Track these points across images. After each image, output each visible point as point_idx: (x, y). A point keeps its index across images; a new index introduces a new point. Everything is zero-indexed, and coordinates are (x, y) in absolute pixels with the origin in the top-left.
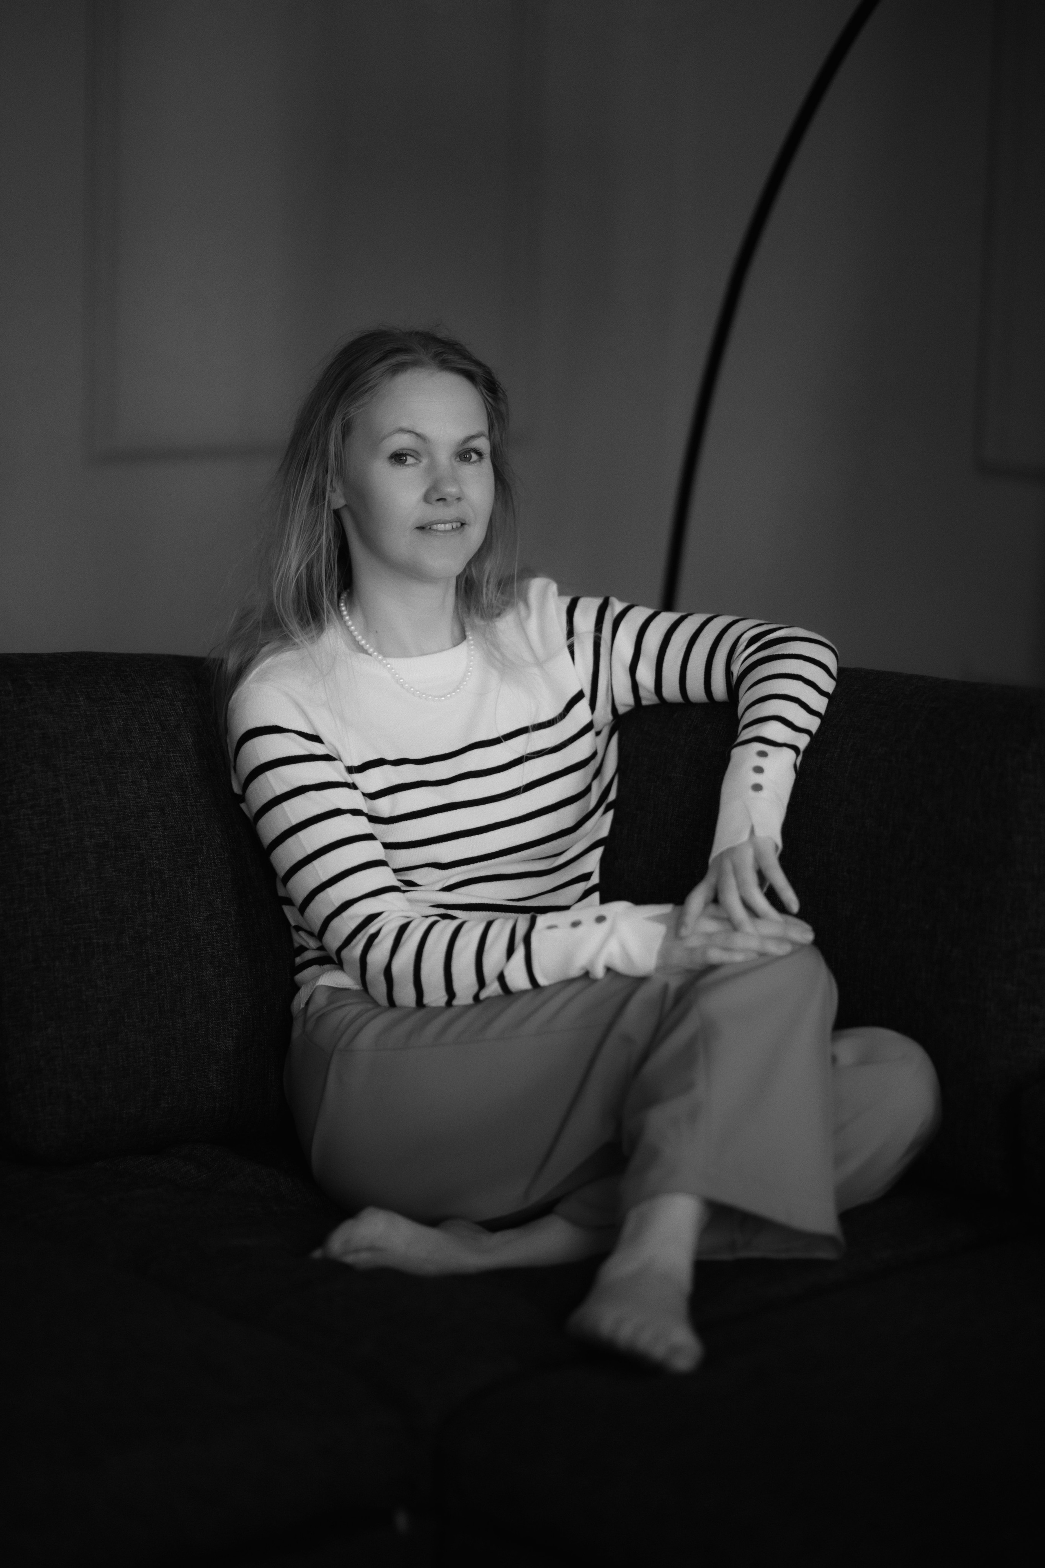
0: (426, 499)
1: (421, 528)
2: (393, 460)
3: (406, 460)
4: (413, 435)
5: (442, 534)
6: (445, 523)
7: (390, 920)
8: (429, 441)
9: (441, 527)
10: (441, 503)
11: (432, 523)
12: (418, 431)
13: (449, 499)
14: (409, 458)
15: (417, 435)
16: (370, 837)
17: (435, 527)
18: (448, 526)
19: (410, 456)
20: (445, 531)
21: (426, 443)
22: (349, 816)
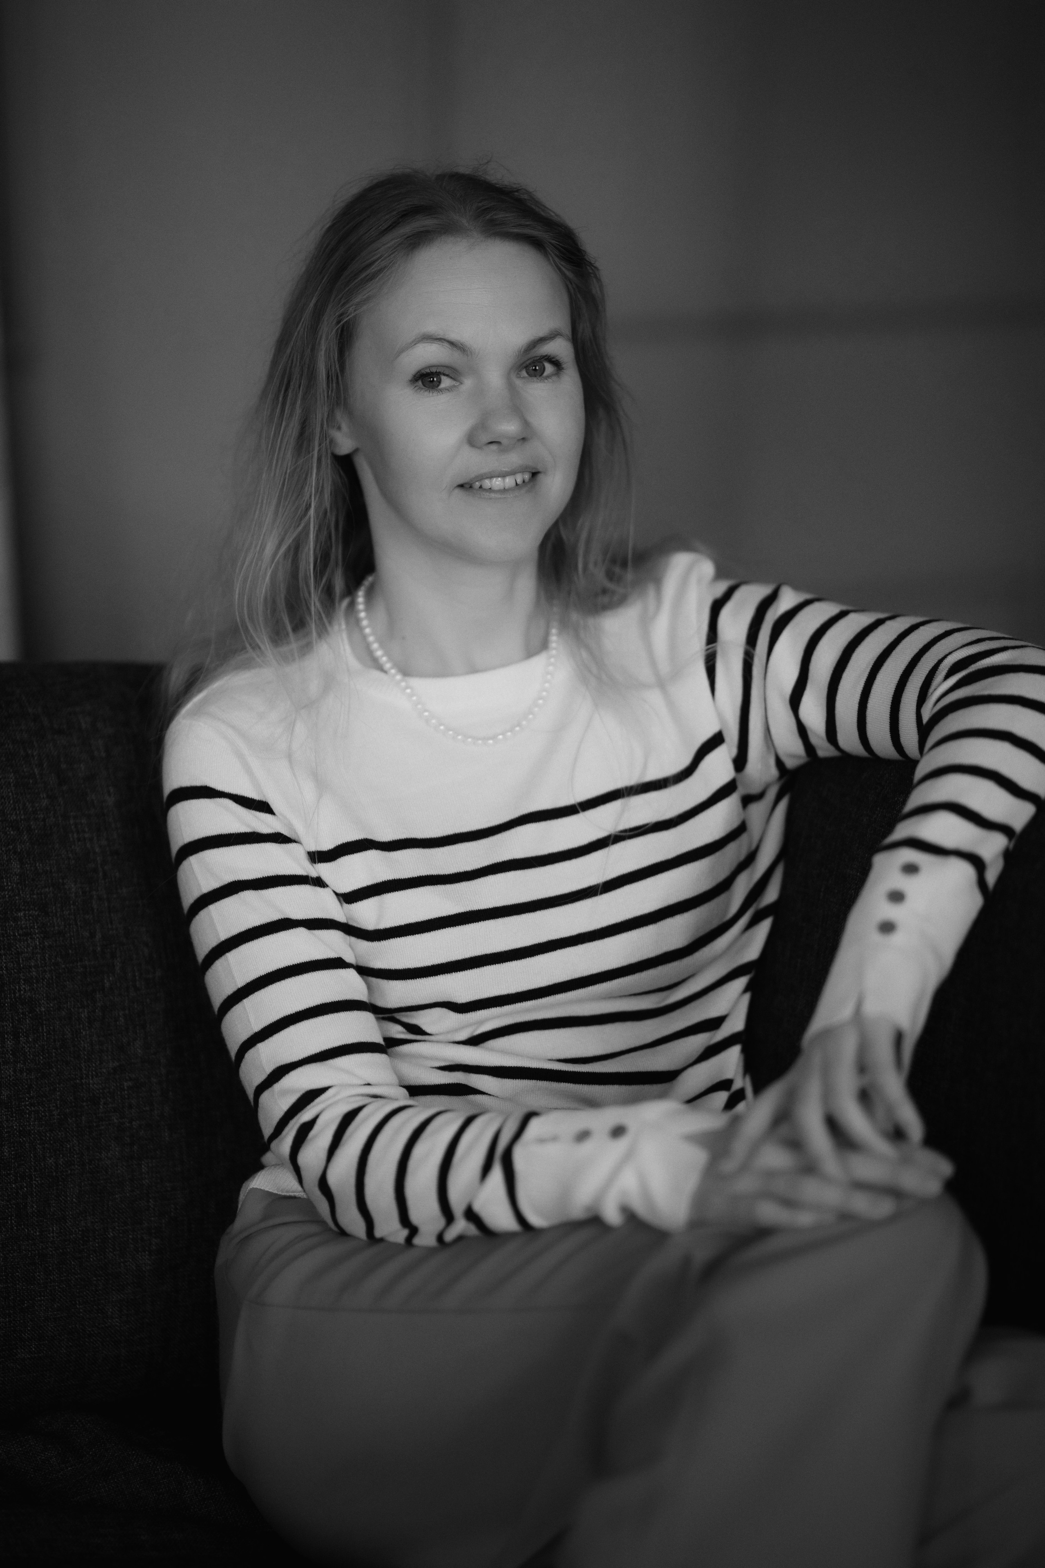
0: (471, 440)
1: (461, 486)
2: (420, 383)
3: (439, 382)
4: (446, 344)
5: (498, 496)
6: (503, 475)
7: (336, 1103)
8: (471, 352)
9: (497, 483)
10: (494, 447)
11: (481, 478)
12: (453, 336)
13: (505, 442)
14: (443, 378)
15: (452, 343)
16: (337, 963)
17: (487, 483)
18: (509, 482)
19: (444, 375)
20: (504, 491)
21: (467, 355)
22: (301, 931)
